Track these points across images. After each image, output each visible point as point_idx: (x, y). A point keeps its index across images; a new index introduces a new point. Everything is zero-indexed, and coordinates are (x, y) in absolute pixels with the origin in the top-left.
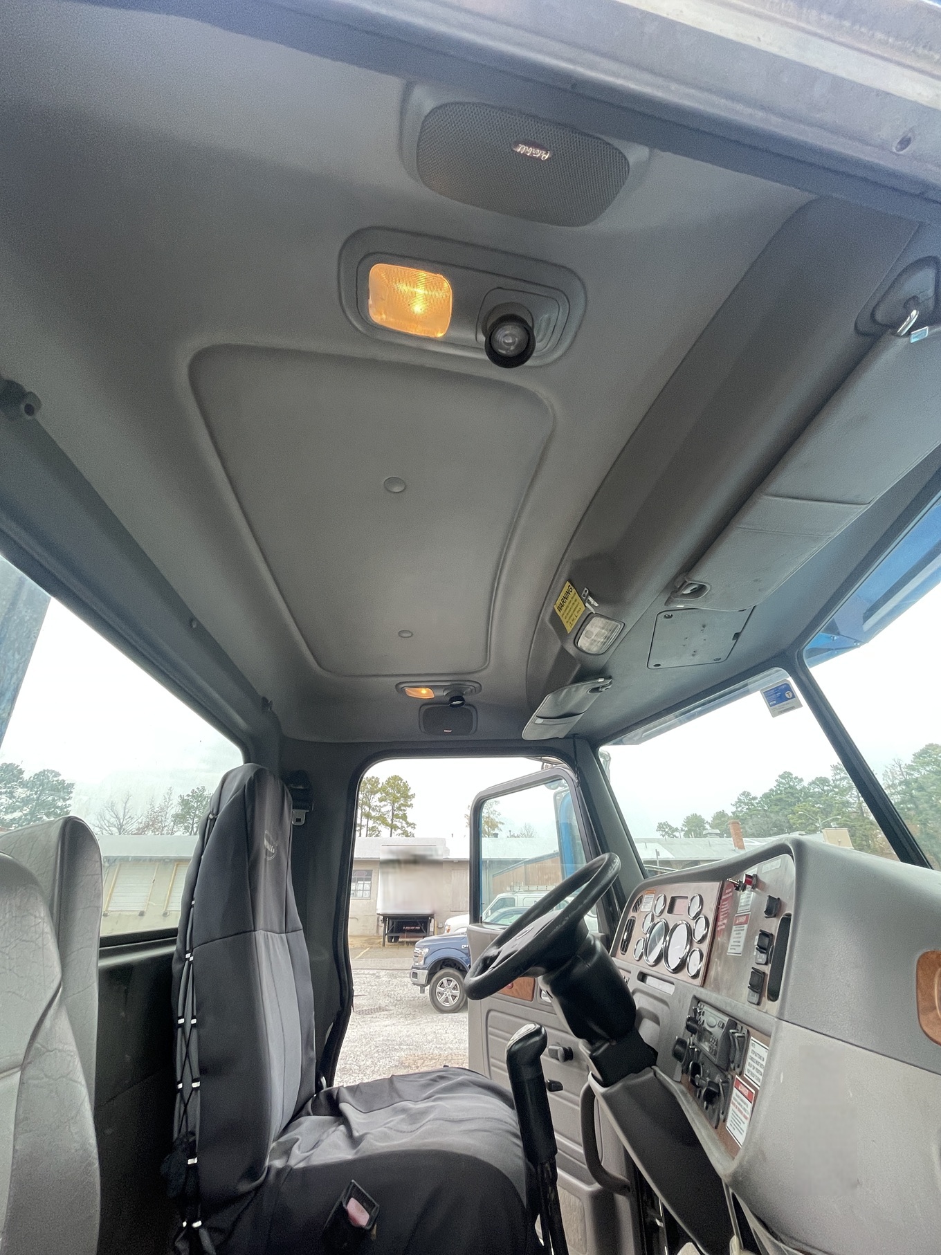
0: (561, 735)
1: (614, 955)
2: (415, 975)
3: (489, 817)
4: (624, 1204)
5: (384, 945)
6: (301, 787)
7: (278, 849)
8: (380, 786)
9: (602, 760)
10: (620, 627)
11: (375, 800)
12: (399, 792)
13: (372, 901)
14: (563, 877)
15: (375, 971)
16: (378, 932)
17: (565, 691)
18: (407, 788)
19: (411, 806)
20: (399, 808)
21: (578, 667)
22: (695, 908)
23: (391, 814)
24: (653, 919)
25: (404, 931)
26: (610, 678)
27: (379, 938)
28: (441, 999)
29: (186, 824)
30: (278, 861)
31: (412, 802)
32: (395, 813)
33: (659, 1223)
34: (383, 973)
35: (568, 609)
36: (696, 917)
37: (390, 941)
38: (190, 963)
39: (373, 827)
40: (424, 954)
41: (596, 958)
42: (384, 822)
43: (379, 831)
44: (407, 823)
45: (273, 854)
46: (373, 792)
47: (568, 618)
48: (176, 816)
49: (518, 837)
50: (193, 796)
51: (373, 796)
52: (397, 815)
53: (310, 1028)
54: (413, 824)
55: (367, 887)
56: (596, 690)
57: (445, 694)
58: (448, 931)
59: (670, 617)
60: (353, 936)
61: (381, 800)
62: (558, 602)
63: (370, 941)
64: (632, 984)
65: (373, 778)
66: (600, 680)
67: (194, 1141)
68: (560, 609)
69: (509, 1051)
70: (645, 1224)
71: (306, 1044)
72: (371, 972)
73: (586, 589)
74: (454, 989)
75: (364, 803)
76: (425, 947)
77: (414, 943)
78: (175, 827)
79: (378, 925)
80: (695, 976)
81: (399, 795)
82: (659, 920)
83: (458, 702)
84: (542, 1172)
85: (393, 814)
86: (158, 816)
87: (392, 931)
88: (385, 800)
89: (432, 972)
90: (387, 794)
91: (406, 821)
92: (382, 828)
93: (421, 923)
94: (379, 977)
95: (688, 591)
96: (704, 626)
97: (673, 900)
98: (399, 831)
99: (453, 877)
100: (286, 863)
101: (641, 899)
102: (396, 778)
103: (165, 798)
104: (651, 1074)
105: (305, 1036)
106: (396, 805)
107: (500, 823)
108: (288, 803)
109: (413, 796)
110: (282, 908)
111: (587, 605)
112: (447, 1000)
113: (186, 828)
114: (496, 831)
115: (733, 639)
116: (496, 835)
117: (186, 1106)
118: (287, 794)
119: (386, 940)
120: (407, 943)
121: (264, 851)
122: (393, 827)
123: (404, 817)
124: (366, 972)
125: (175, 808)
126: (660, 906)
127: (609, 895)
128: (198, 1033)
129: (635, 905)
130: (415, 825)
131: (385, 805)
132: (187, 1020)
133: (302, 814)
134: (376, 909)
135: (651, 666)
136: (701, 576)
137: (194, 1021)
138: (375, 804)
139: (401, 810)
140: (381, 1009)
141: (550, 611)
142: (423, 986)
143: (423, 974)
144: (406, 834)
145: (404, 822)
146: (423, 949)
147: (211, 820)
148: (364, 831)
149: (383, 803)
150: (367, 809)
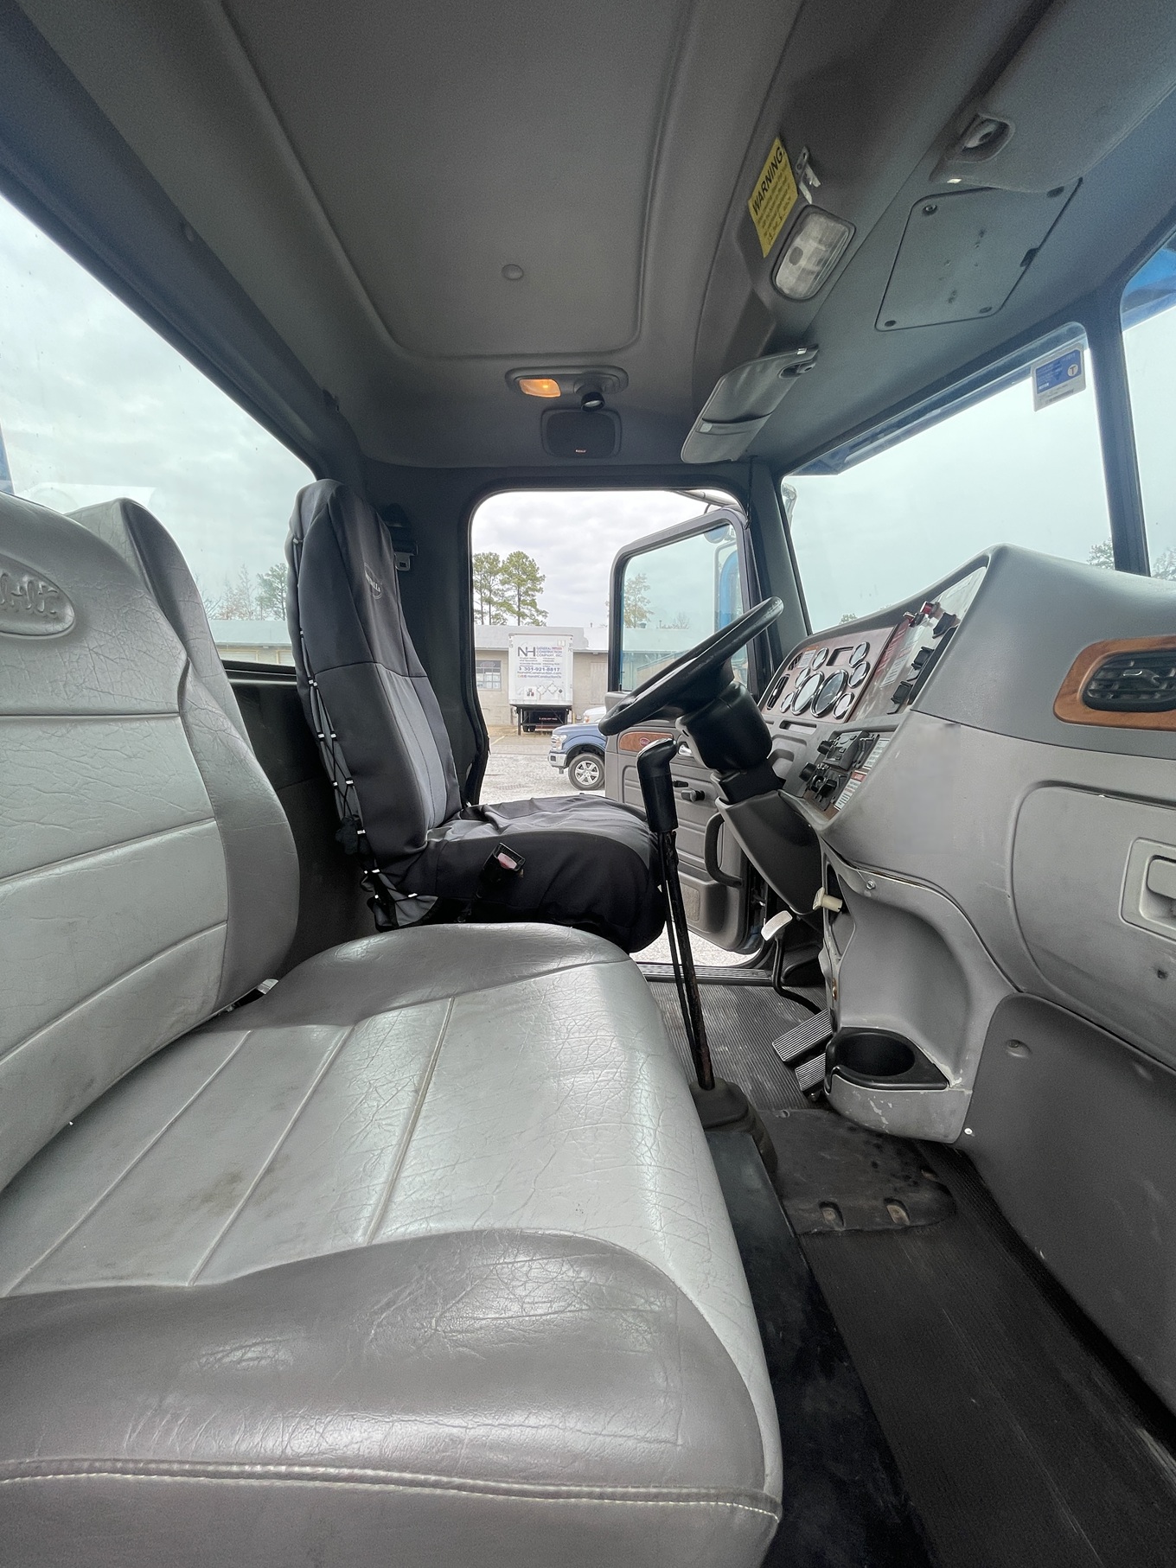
0: (734, 457)
1: (761, 707)
2: (553, 758)
3: (635, 605)
4: (734, 894)
5: (520, 734)
6: (398, 525)
7: (383, 588)
8: (500, 565)
9: (784, 498)
10: (847, 236)
11: (496, 582)
12: (524, 573)
13: (503, 692)
14: (716, 630)
15: (512, 756)
16: (512, 722)
17: (748, 370)
18: (534, 569)
19: (540, 590)
20: (526, 593)
21: (773, 327)
22: (859, 655)
23: (517, 599)
24: (808, 673)
25: (540, 722)
26: (816, 347)
27: (514, 727)
28: (580, 779)
29: (275, 609)
30: (385, 601)
31: (541, 586)
32: (522, 598)
33: (762, 904)
34: (520, 757)
35: (769, 207)
36: (857, 666)
37: (526, 730)
38: (315, 688)
39: (496, 615)
40: (562, 741)
41: (738, 700)
42: (510, 609)
43: (505, 620)
44: (537, 611)
45: (379, 593)
46: (493, 572)
47: (766, 227)
48: (261, 600)
49: (669, 628)
50: (274, 576)
51: (492, 578)
52: (524, 600)
53: (449, 759)
54: (544, 612)
55: (497, 678)
56: (790, 371)
57: (575, 390)
58: (587, 721)
59: (932, 211)
60: (489, 726)
61: (503, 583)
62: (755, 194)
63: (504, 730)
64: (773, 730)
65: (491, 554)
66: (800, 352)
67: (360, 820)
68: (757, 206)
69: (640, 758)
70: (750, 904)
71: (448, 771)
72: (509, 756)
73: (805, 151)
74: (593, 771)
75: (482, 586)
76: (562, 734)
77: (551, 733)
78: (263, 612)
79: (512, 716)
80: (839, 718)
81: (525, 577)
82: (815, 673)
83: (595, 403)
84: (663, 840)
85: (519, 599)
86: (240, 599)
87: (527, 722)
88: (508, 583)
89: (571, 755)
90: (511, 575)
91: (535, 607)
92: (507, 616)
93: (558, 714)
94: (517, 760)
95: (973, 142)
96: (982, 233)
97: (836, 652)
98: (528, 620)
99: (592, 669)
100: (396, 606)
101: (800, 657)
102: (520, 555)
103: (241, 578)
104: (777, 794)
105: (445, 763)
106: (523, 589)
107: (650, 612)
108: (386, 537)
109: (543, 578)
110: (400, 650)
111: (803, 187)
112: (586, 780)
113: (276, 613)
114: (644, 621)
115: (1022, 265)
116: (643, 625)
117: (345, 797)
118: (382, 525)
119: (522, 730)
120: (544, 732)
121: (368, 588)
122: (521, 615)
123: (533, 604)
124: (503, 756)
125: (257, 591)
126: (820, 660)
127: (762, 637)
128: (341, 746)
129: (792, 663)
130: (546, 613)
131: (508, 589)
132: (326, 734)
133: (406, 557)
134: (508, 700)
135: (881, 326)
136: (1006, 103)
137: (334, 736)
138: (496, 587)
139: (529, 595)
140: (520, 786)
141: (740, 215)
142: (561, 768)
143: (561, 758)
144: (536, 623)
145: (533, 609)
146: (561, 736)
147: (297, 545)
148: (487, 619)
149: (507, 586)
150: (488, 593)
